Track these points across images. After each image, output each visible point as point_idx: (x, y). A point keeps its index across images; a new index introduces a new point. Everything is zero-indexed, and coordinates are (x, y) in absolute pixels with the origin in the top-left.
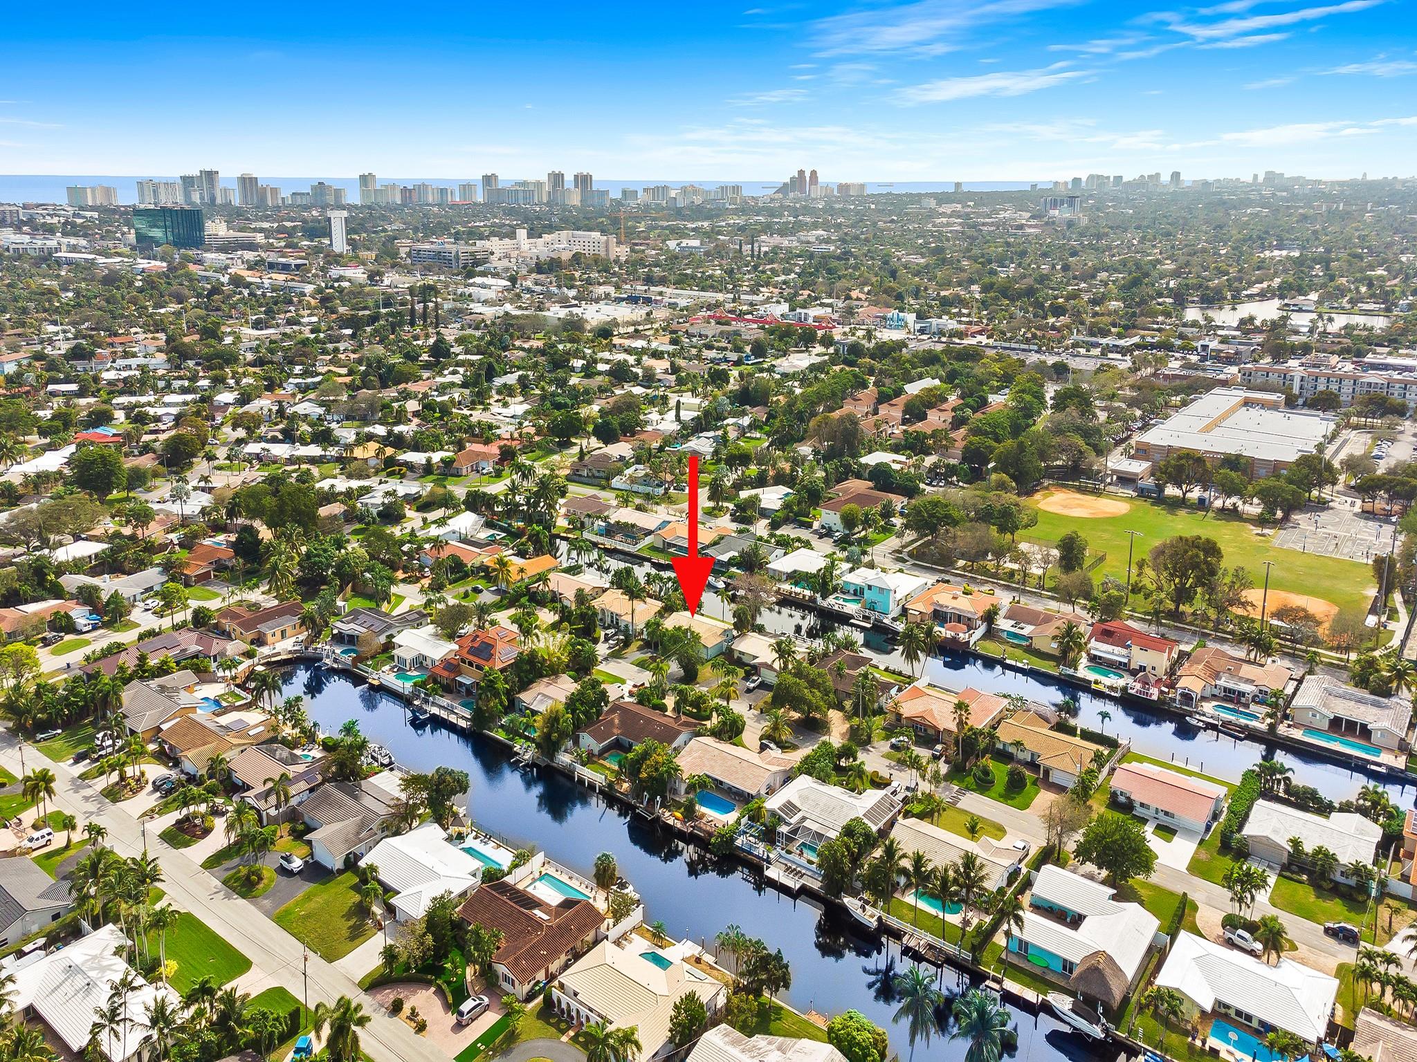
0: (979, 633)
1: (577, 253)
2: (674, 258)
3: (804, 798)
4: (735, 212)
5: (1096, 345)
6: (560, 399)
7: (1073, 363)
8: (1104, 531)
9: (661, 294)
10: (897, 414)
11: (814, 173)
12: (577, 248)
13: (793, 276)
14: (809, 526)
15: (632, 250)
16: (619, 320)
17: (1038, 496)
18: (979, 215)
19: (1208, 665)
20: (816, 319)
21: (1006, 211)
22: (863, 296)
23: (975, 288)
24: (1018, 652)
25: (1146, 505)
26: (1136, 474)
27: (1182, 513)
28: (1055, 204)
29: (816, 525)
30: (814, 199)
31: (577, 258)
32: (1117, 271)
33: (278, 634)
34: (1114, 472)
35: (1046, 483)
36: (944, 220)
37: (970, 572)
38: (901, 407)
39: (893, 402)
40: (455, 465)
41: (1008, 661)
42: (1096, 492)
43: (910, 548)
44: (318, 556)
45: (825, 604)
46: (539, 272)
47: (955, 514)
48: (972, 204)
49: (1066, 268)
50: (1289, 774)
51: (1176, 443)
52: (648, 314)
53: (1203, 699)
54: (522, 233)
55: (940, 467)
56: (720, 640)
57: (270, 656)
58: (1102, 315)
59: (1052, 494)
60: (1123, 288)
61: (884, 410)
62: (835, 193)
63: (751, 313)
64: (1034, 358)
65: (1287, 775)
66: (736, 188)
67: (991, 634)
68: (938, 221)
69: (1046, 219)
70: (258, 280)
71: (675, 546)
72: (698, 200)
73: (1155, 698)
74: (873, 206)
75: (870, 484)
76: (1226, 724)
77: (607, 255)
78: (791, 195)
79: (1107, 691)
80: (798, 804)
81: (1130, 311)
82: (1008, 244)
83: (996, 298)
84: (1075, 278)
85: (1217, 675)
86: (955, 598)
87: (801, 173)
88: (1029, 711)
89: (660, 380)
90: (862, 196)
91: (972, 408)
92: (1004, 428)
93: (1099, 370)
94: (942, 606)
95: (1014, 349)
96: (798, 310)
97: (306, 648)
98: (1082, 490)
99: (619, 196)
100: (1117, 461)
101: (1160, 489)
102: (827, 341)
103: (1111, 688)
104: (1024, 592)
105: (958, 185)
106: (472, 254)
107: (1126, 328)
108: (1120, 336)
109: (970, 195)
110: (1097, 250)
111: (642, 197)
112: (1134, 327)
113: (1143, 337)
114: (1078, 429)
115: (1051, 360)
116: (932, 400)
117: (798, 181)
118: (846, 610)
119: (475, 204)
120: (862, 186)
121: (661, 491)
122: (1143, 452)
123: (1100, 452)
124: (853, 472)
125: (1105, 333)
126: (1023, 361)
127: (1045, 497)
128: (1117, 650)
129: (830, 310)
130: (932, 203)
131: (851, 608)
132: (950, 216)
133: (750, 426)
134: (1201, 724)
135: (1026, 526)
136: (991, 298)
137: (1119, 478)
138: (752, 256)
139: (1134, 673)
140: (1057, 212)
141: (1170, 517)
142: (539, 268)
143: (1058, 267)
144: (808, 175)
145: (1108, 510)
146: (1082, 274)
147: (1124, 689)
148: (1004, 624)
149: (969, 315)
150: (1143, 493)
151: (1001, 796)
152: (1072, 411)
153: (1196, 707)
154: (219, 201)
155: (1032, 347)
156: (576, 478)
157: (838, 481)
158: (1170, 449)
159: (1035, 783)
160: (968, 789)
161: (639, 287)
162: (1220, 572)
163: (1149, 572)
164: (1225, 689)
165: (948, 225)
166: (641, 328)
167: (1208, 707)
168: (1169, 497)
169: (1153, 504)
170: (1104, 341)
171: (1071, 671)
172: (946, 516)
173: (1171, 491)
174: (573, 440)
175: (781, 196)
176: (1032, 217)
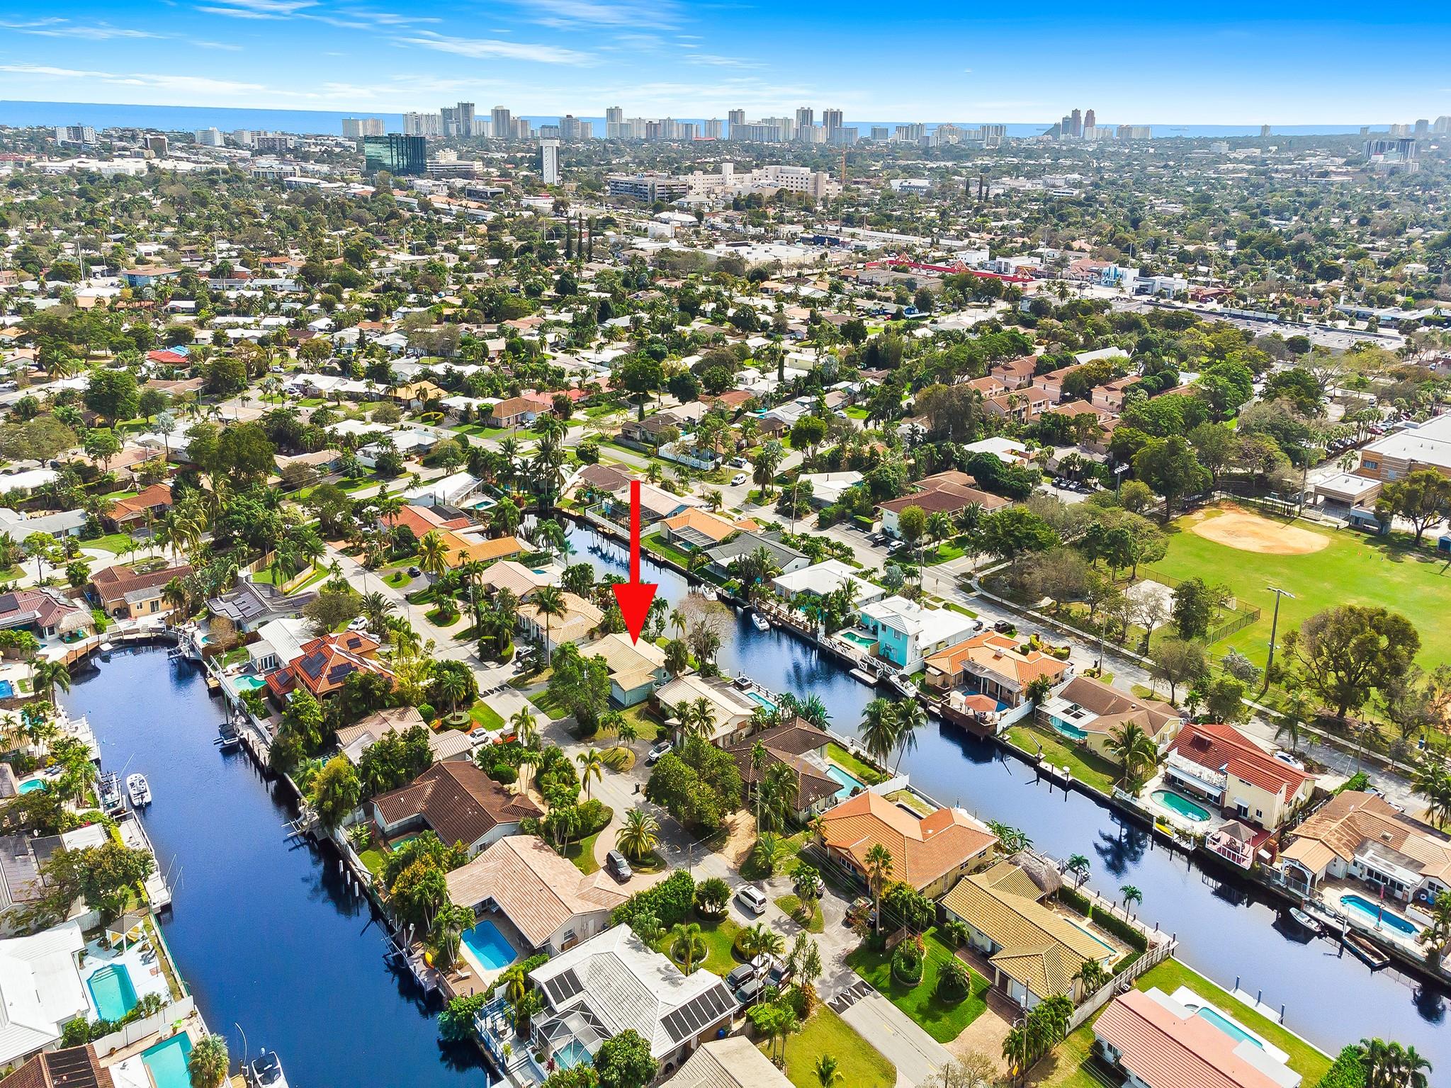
0: (1014, 715)
1: (781, 190)
2: (889, 197)
3: (596, 970)
4: (990, 153)
5: (1363, 317)
6: (656, 347)
7: (1319, 339)
8: (1274, 575)
9: (853, 235)
10: (1054, 389)
11: (1090, 114)
12: (782, 184)
13: (1018, 221)
14: (867, 527)
15: (846, 189)
16: (783, 262)
17: (1198, 515)
18: (1277, 161)
19: (1350, 825)
20: (1018, 269)
21: (1315, 156)
22: (1088, 247)
23: (1232, 243)
24: (1064, 752)
25: (1357, 542)
26: (1352, 497)
27: (1411, 559)
28: (1381, 148)
29: (877, 527)
30: (1087, 142)
31: (780, 196)
32: (1434, 226)
33: (147, 607)
34: (1319, 490)
35: (1218, 495)
36: (1231, 166)
37: (1053, 616)
38: (1060, 382)
39: (1052, 374)
40: (494, 414)
41: (1043, 765)
42: (1287, 517)
43: (987, 572)
44: (239, 513)
45: (826, 642)
46: (735, 209)
47: (1042, 535)
48: (1274, 148)
49: (1364, 222)
50: (1422, 1070)
51: (1422, 458)
52: (823, 257)
53: (1330, 879)
54: (728, 168)
55: (1074, 464)
56: (645, 681)
57: (127, 632)
58: (1392, 279)
59: (1219, 514)
60: (1435, 247)
61: (1039, 382)
62: (1115, 136)
63: (945, 260)
64: (1270, 329)
65: (1419, 1071)
66: (1000, 128)
67: (1034, 719)
68: (1223, 167)
69: (1364, 166)
70: (446, 206)
71: (679, 539)
72: (953, 140)
73: (1246, 865)
74: (1152, 151)
75: (971, 479)
76: (1357, 932)
77: (816, 193)
78: (1062, 137)
79: (1175, 838)
80: (582, 977)
81: (1434, 276)
82: (1300, 194)
83: (1254, 255)
84: (1373, 234)
85: (1360, 845)
86: (997, 657)
87: (1076, 113)
88: (1016, 864)
89: (793, 332)
90: (1145, 140)
91: (1148, 388)
92: (1172, 419)
93: (1355, 350)
94: (975, 666)
95: (1247, 318)
96: (999, 259)
97: (169, 627)
98: (1266, 512)
99: (868, 135)
100: (1329, 478)
101: (1383, 520)
102: (1014, 297)
103: (1183, 835)
104: (1114, 655)
105: (1265, 128)
106: (669, 187)
107: (1418, 297)
108: (1406, 307)
109: (1276, 141)
110: (1417, 201)
111: (893, 136)
112: (1432, 296)
113: (1438, 310)
114: (1273, 428)
115: (1288, 333)
116: (1103, 375)
117: (1072, 122)
118: (850, 655)
119: (719, 141)
120: (1147, 128)
121: (710, 465)
122: (1372, 466)
123: (1301, 461)
124: (955, 462)
125: (1385, 302)
126: (1251, 333)
127: (1209, 516)
128: (1207, 773)
129: (1038, 260)
130: (1224, 148)
131: (858, 651)
132: (1241, 162)
133: (860, 393)
134: (1313, 926)
135: (1148, 560)
136: (1246, 255)
137: (1327, 499)
138: (980, 198)
139: (1226, 813)
140: (1381, 158)
141: (1387, 563)
142: (736, 205)
143: (1354, 222)
144: (1083, 116)
145: (1292, 544)
146: (1383, 229)
147: (1201, 841)
148: (1055, 706)
149: (1207, 275)
150: (1357, 525)
151: (920, 1010)
152: (1284, 402)
153: (1312, 894)
154: (473, 132)
155: (1271, 316)
156: (625, 441)
157: (933, 471)
158: (1413, 464)
159: (981, 995)
160: (875, 985)
161: (830, 228)
162: (1411, 669)
163: (1302, 652)
164: (1370, 872)
165: (1234, 171)
166: (806, 271)
167: (1332, 897)
168: (1397, 534)
169: (1368, 542)
170: (1378, 312)
171: (1128, 797)
172: (1028, 536)
173: (1400, 525)
174: (652, 395)
175: (1050, 137)
176: (1347, 164)
